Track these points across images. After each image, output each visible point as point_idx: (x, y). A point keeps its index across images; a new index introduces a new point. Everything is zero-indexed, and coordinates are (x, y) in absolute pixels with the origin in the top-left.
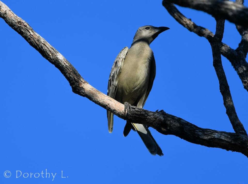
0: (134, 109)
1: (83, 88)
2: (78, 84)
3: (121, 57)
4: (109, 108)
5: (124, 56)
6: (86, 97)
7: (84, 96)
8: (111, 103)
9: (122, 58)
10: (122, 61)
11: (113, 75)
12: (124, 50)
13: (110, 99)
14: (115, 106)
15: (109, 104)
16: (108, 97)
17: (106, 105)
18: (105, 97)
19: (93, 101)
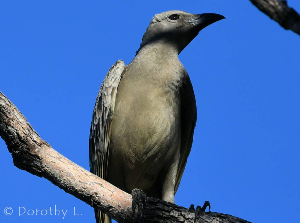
0: (155, 204)
1: (38, 157)
2: (26, 148)
3: (110, 85)
4: (96, 202)
5: (115, 83)
6: (45, 177)
7: (40, 175)
8: (102, 191)
9: (110, 87)
10: (112, 94)
11: (96, 129)
12: (115, 68)
13: (100, 183)
14: (110, 198)
15: (96, 194)
16: (94, 177)
17: (91, 196)
18: (88, 178)
19: (61, 187)
